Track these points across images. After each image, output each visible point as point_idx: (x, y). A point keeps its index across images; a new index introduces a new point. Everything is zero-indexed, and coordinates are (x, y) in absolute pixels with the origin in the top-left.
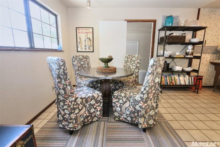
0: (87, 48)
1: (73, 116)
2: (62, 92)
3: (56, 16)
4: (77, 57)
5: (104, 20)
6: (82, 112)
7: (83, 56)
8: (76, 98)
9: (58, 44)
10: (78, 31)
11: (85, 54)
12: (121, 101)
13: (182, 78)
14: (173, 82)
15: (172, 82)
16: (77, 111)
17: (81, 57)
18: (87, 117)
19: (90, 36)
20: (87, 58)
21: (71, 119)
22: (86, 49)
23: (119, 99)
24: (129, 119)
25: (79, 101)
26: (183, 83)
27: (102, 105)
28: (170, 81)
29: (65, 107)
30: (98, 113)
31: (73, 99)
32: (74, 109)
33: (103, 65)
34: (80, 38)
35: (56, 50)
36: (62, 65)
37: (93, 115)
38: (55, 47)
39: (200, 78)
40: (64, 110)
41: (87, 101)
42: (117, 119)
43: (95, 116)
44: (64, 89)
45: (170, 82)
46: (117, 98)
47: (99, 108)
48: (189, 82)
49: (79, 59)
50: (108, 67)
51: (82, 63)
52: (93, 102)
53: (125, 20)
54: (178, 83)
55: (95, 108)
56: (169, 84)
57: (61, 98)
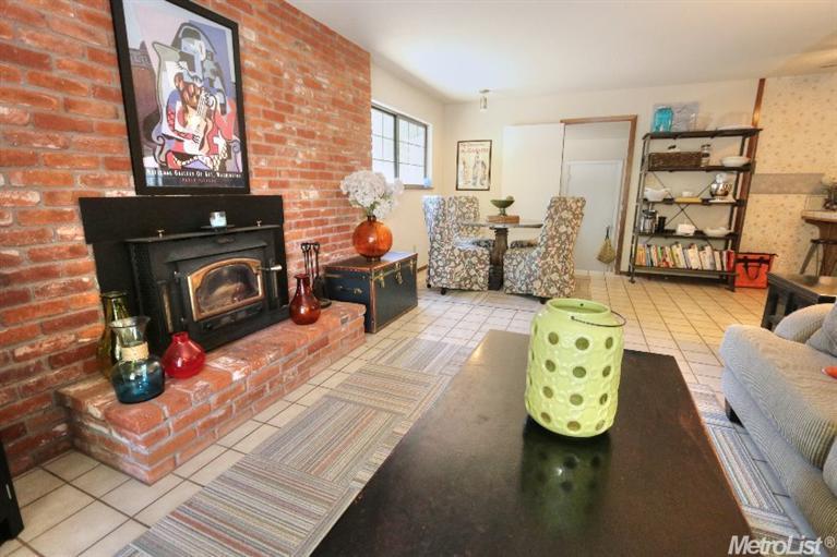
0: (478, 182)
1: (448, 269)
2: (438, 237)
3: (426, 127)
4: (456, 198)
5: (516, 125)
6: (459, 268)
7: (467, 198)
8: (453, 248)
9: (425, 176)
10: (461, 149)
11: (471, 194)
12: (515, 263)
13: (693, 253)
14: (668, 259)
15: (664, 260)
16: (453, 264)
17: (463, 200)
18: (465, 279)
19: (484, 157)
20: (473, 201)
21: (445, 272)
22: (474, 184)
23: (513, 259)
24: (524, 288)
25: (456, 252)
26: (695, 264)
27: (487, 269)
28: (660, 256)
29: (440, 257)
30: (481, 280)
31: (450, 247)
32: (450, 260)
33: (496, 211)
34: (464, 163)
35: (421, 188)
36: (442, 204)
37: (473, 280)
38: (421, 181)
39: (762, 258)
40: (437, 262)
41: (466, 257)
42: (508, 291)
43: (476, 283)
44: (441, 233)
45: (659, 260)
46: (510, 258)
47: (483, 273)
48: (714, 264)
49: (460, 202)
50: (504, 214)
51: (465, 210)
52: (474, 260)
53: (562, 122)
54: (682, 264)
55: (477, 271)
56: (655, 264)
57: (436, 245)
